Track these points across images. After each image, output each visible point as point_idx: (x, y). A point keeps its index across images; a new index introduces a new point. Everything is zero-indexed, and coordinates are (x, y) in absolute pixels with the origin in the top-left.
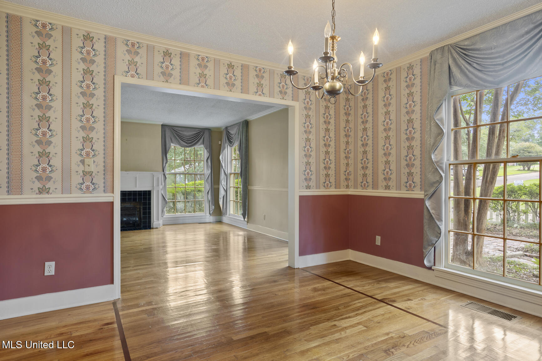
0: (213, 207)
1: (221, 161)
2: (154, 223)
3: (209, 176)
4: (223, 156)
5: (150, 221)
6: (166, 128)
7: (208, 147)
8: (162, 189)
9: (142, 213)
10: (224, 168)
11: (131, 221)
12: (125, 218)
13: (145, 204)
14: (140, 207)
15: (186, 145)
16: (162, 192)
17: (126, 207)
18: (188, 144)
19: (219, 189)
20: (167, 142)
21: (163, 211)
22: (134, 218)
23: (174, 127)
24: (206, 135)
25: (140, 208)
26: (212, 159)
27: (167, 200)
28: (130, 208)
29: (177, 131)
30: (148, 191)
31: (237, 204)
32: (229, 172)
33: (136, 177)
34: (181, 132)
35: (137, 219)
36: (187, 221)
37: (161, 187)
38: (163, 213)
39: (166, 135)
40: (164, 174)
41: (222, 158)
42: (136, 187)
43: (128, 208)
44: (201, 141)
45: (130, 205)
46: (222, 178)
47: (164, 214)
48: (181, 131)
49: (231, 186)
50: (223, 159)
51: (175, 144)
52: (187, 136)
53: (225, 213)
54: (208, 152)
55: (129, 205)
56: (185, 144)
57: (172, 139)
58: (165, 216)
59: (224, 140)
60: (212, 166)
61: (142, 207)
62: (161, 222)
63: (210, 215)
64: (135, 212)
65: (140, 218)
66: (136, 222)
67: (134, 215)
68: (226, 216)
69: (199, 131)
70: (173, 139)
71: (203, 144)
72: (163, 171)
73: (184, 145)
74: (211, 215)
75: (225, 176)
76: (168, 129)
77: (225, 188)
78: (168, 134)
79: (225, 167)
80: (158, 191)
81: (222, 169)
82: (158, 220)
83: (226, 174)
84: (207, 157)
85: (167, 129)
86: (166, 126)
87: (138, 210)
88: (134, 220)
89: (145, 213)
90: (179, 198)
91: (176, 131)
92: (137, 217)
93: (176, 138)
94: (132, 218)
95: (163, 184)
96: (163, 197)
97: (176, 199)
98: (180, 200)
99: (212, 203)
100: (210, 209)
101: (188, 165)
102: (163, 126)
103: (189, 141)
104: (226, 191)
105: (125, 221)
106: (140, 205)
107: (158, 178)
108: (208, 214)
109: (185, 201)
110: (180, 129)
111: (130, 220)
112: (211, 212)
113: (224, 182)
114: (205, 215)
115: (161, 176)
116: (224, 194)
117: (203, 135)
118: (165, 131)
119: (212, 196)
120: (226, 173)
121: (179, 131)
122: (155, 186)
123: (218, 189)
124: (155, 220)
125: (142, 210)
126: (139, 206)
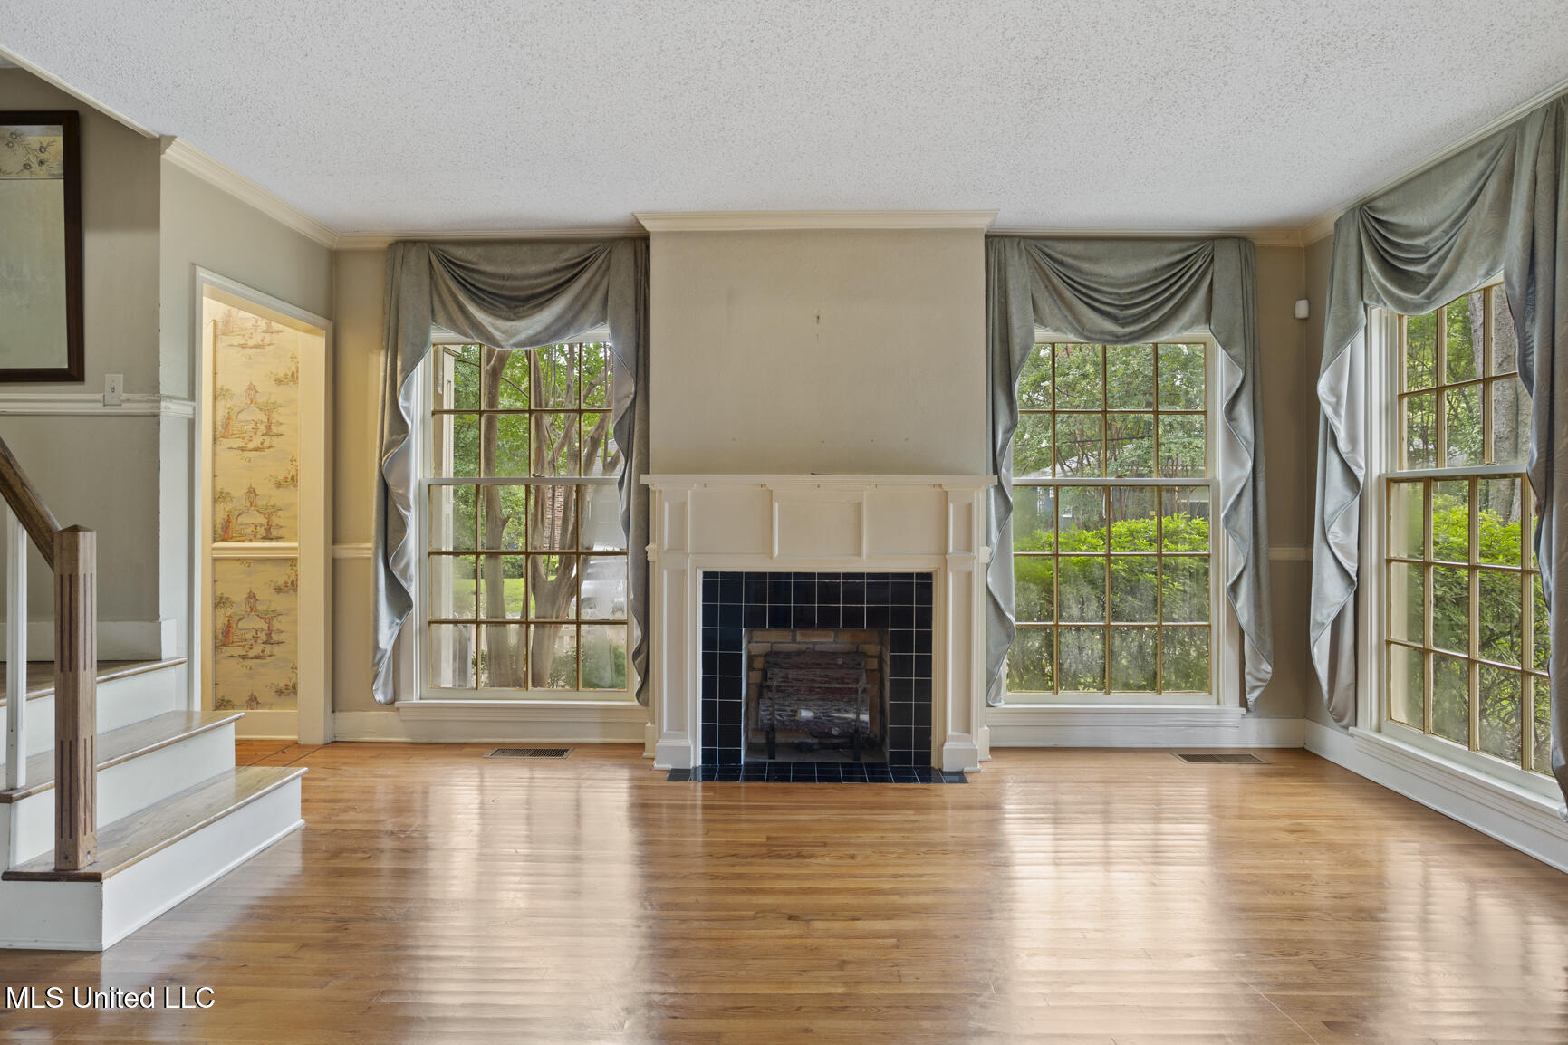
0: (1267, 667)
1: (1327, 409)
2: (947, 746)
3: (1240, 495)
4: (1338, 377)
5: (928, 733)
6: (1008, 249)
7: (1238, 335)
8: (988, 565)
9: (887, 684)
10: (1343, 445)
11: (837, 725)
12: (808, 708)
13: (901, 642)
14: (881, 653)
15: (1111, 333)
16: (990, 580)
17: (818, 648)
18: (1123, 322)
19: (1308, 565)
20: (1016, 321)
21: (991, 678)
22: (846, 711)
23: (1049, 243)
24: (1226, 271)
25: (880, 658)
26: (1258, 401)
27: (1012, 618)
28: (835, 654)
29: (1065, 259)
30: (921, 576)
31: (1423, 664)
32: (1376, 472)
33: (859, 505)
34: (1085, 266)
35: (865, 718)
36: (1119, 738)
37: (983, 554)
38: (994, 687)
39: (1011, 286)
40: (1000, 488)
41: (1335, 390)
42: (859, 553)
43: (823, 654)
44: (1197, 303)
45: (835, 642)
46: (1329, 509)
47: (998, 693)
48: (1089, 259)
49: (1393, 555)
50: (1338, 397)
51: (1057, 330)
52: (1120, 286)
53: (1350, 714)
54: (1239, 363)
55: (832, 640)
56: (1109, 326)
57: (1040, 303)
58: (1002, 705)
59: (1345, 283)
60: (1261, 441)
61: (887, 656)
62: (982, 739)
63: (1243, 710)
64: (857, 681)
65: (878, 711)
66: (856, 731)
67: (847, 696)
68: (1351, 729)
69: (1182, 251)
70: (1046, 305)
71: (1208, 321)
72: (996, 471)
73: (1103, 332)
74: (1248, 710)
75: (1348, 494)
76: (1020, 256)
77: (1351, 568)
78: (1019, 277)
79: (1353, 439)
80: (969, 575)
81: (1332, 455)
82: (968, 730)
83: (1361, 480)
84: (1229, 390)
85: (1016, 251)
86: (1007, 240)
87: (874, 664)
88: (849, 722)
89: (901, 689)
90: (1075, 611)
91: (1061, 263)
92: (863, 709)
93: (1063, 299)
94: (838, 711)
95: (994, 539)
96: (991, 606)
97: (1060, 617)
98: (1082, 619)
99: (1259, 649)
100: (1248, 678)
101: (1076, 459)
102: (994, 240)
103: (1127, 307)
104: (1355, 585)
105: (807, 722)
106: (882, 643)
107: (970, 507)
108: (1232, 704)
109: (1107, 627)
110: (1078, 248)
111: (831, 720)
112: (1252, 697)
113: (1346, 529)
114: (1214, 707)
115: (982, 496)
116: (1342, 601)
117: (1205, 273)
118: (1003, 267)
119: (1257, 605)
120: (1361, 475)
121: (1075, 257)
122: (951, 549)
123: (1304, 571)
124: (950, 732)
125: (887, 670)
126: (879, 647)
